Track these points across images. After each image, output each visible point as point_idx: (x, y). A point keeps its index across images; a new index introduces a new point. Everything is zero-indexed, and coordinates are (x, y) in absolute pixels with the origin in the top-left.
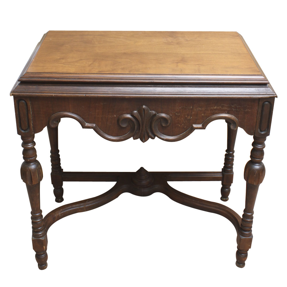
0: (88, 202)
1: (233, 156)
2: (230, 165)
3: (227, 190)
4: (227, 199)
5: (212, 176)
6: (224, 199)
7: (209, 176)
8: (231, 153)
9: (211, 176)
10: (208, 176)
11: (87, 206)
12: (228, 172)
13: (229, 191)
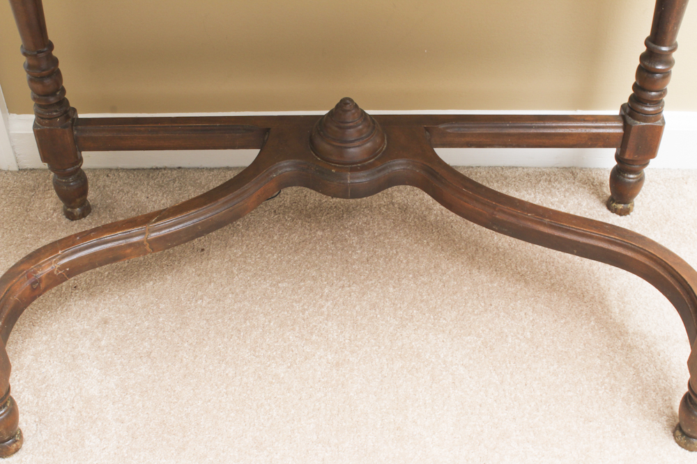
0: (155, 222)
1: (670, 63)
2: (653, 93)
3: (632, 176)
4: (629, 206)
5: (588, 131)
6: (621, 206)
7: (579, 131)
8: (664, 49)
9: (583, 131)
10: (574, 131)
11: (154, 235)
12: (645, 117)
13: (640, 180)
